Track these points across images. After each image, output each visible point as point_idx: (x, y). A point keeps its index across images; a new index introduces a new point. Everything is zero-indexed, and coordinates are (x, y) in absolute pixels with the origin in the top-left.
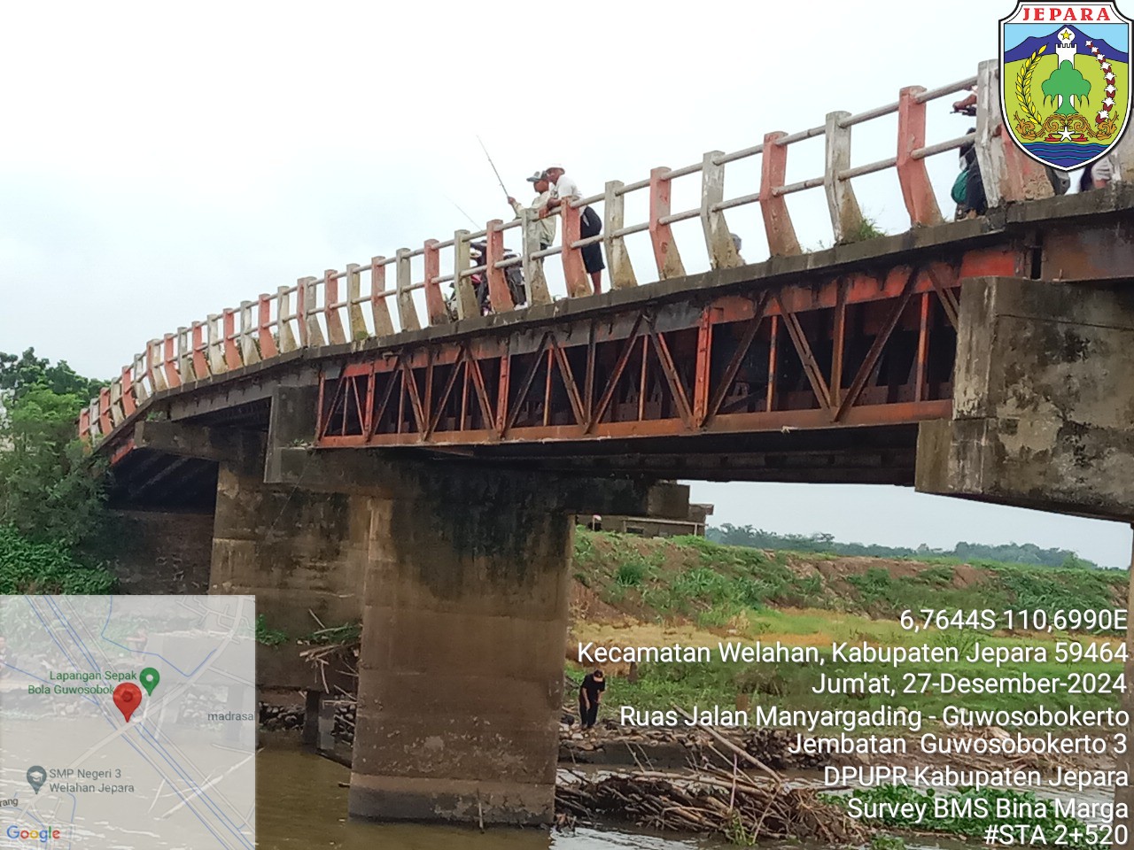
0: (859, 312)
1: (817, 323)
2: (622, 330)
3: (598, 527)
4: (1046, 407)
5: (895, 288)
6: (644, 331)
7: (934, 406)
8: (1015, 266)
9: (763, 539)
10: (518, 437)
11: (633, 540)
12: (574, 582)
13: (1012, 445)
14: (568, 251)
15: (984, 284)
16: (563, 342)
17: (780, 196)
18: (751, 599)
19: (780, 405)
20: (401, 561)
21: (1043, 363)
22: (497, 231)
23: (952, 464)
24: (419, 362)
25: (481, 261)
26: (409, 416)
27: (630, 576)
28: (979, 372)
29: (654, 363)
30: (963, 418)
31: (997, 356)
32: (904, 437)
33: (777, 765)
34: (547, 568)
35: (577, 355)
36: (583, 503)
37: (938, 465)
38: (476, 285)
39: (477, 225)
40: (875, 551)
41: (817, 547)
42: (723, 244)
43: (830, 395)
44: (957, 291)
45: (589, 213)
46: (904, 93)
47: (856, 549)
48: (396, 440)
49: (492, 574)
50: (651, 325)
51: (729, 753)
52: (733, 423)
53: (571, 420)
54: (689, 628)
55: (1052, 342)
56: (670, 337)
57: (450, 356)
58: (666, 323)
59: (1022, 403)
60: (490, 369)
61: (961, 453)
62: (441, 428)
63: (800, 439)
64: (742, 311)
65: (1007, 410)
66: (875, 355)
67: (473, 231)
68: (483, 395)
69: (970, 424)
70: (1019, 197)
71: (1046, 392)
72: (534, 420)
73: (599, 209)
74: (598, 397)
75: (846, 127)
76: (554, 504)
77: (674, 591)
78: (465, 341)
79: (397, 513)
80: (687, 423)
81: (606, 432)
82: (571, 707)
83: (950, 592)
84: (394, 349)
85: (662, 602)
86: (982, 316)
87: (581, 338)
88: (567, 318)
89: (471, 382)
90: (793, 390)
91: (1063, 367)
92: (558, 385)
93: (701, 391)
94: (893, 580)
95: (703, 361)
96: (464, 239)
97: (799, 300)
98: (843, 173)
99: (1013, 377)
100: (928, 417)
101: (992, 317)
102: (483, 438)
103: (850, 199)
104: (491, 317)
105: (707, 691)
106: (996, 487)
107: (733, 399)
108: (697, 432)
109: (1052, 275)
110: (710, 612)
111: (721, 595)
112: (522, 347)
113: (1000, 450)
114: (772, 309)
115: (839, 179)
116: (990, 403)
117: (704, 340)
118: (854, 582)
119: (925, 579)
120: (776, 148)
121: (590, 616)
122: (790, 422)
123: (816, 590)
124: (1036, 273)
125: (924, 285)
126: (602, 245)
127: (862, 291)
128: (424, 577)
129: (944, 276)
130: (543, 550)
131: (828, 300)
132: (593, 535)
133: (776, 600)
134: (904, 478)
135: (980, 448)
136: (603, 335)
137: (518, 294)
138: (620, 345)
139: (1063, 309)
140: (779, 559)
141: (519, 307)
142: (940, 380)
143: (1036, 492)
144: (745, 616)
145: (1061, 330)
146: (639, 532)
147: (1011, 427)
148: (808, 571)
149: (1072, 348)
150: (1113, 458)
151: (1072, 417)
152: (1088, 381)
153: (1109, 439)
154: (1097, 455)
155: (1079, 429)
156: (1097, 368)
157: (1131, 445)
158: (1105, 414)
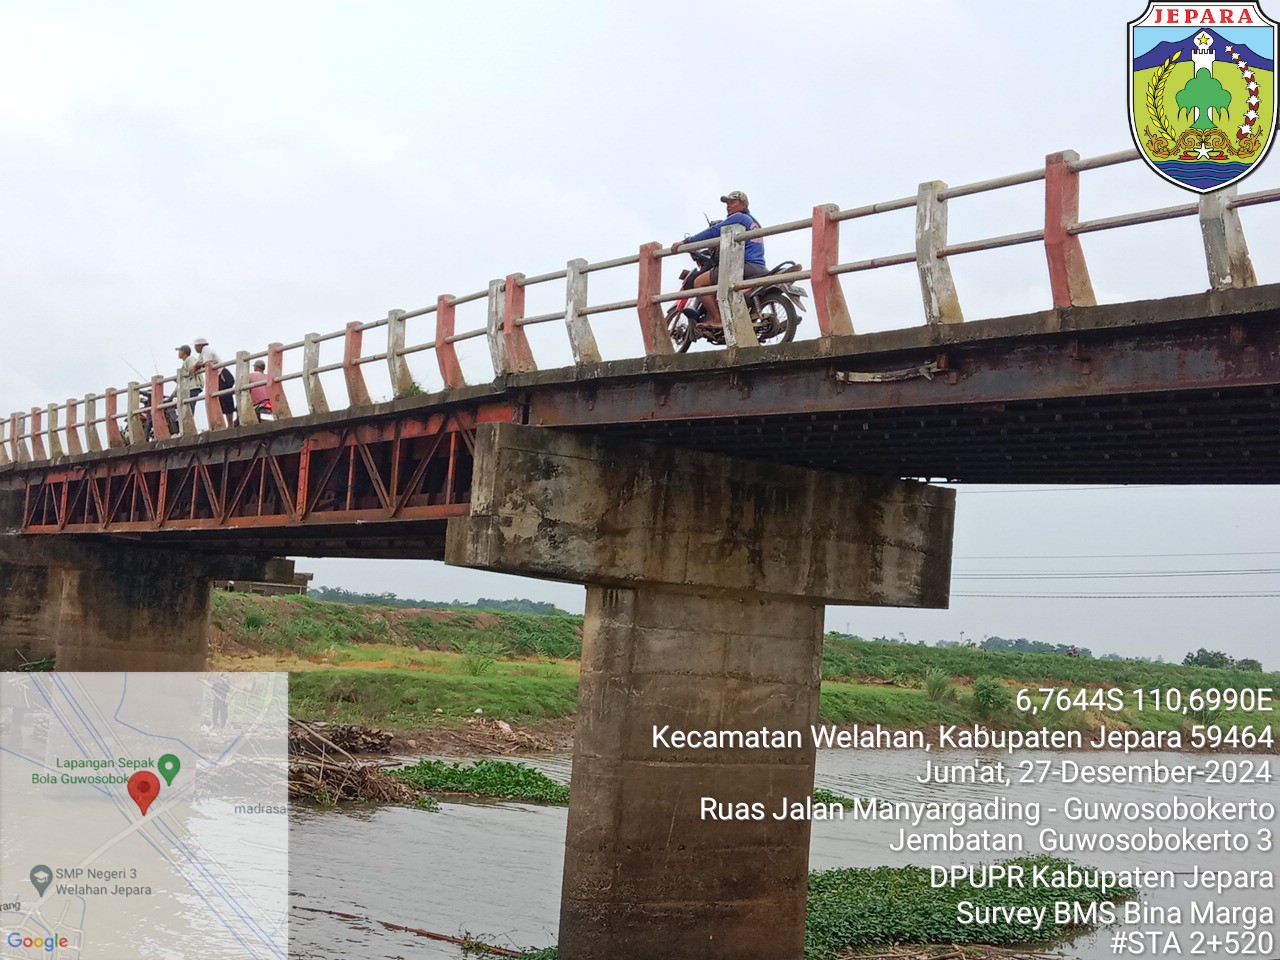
0: (410, 444)
1: (382, 451)
2: (247, 454)
3: (232, 589)
4: (531, 509)
5: (433, 428)
6: (263, 455)
7: (459, 508)
8: (511, 415)
9: (348, 597)
10: (173, 526)
11: (256, 597)
12: (212, 627)
13: (509, 533)
14: (211, 398)
15: (491, 428)
16: (206, 461)
17: (357, 365)
18: (338, 637)
19: (356, 506)
20: (86, 614)
21: (530, 480)
22: (159, 383)
23: (469, 546)
24: (101, 473)
25: (147, 404)
26: (93, 511)
27: (254, 622)
28: (488, 485)
29: (270, 477)
30: (477, 516)
31: (499, 475)
32: (438, 528)
33: (353, 750)
34: (192, 617)
35: (216, 471)
36: (220, 573)
37: (460, 547)
38: (144, 420)
39: (145, 378)
40: (424, 604)
41: (384, 603)
42: (316, 396)
43: (390, 500)
44: (474, 431)
45: (226, 373)
46: (441, 299)
47: (411, 603)
48: (83, 528)
49: (153, 622)
50: (268, 450)
51: (319, 743)
52: (323, 518)
53: (210, 516)
54: (294, 658)
55: (535, 466)
56: (282, 459)
57: (123, 470)
58: (277, 450)
59: (515, 506)
60: (153, 479)
61: (476, 539)
62: (116, 520)
63: (370, 529)
64: (330, 442)
65: (506, 511)
66: (419, 475)
67: (142, 383)
68: (147, 497)
69: (481, 520)
70: (515, 370)
71: (531, 499)
72: (184, 515)
73: (232, 370)
74: (229, 500)
75: (402, 320)
76: (198, 574)
77: (283, 632)
78: (135, 459)
79: (83, 579)
80: (292, 518)
81: (235, 524)
83: (474, 631)
84: (83, 464)
85: (275, 640)
86: (490, 447)
87: (218, 458)
88: (209, 445)
89: (139, 488)
90: (365, 495)
91: (542, 483)
92: (202, 491)
93: (302, 495)
94: (435, 624)
95: (303, 475)
96: (135, 388)
97: (369, 436)
98: (400, 350)
99: (510, 489)
100: (453, 515)
101: (496, 448)
102: (147, 527)
103: (404, 367)
104: (154, 443)
105: (306, 701)
106: (498, 562)
107: (322, 503)
108: (298, 523)
109: (535, 422)
110: (309, 647)
111: (317, 635)
112: (175, 464)
113: (501, 537)
114: (351, 441)
115: (397, 354)
116: (495, 505)
117: (304, 461)
118: (409, 625)
119: (456, 623)
120: (355, 333)
121: (225, 651)
122: (362, 518)
123: (383, 631)
124: (525, 421)
125: (453, 427)
126: (234, 396)
127: (412, 430)
128: (102, 626)
129: (466, 421)
130: (190, 605)
131: (389, 436)
132: (228, 595)
133: (355, 638)
134: (438, 555)
135: (487, 535)
136: (233, 457)
137: (173, 427)
138: (246, 464)
139: (543, 445)
140: (359, 611)
141: (174, 436)
142: (462, 491)
143: (523, 564)
144: (334, 649)
145: (541, 458)
146: (260, 592)
147: (508, 522)
148: (378, 618)
149: (549, 471)
150: (575, 543)
151: (548, 516)
152: (559, 493)
153: (572, 530)
154: (565, 541)
155: (554, 524)
156: (565, 483)
157: (585, 533)
158: (569, 514)
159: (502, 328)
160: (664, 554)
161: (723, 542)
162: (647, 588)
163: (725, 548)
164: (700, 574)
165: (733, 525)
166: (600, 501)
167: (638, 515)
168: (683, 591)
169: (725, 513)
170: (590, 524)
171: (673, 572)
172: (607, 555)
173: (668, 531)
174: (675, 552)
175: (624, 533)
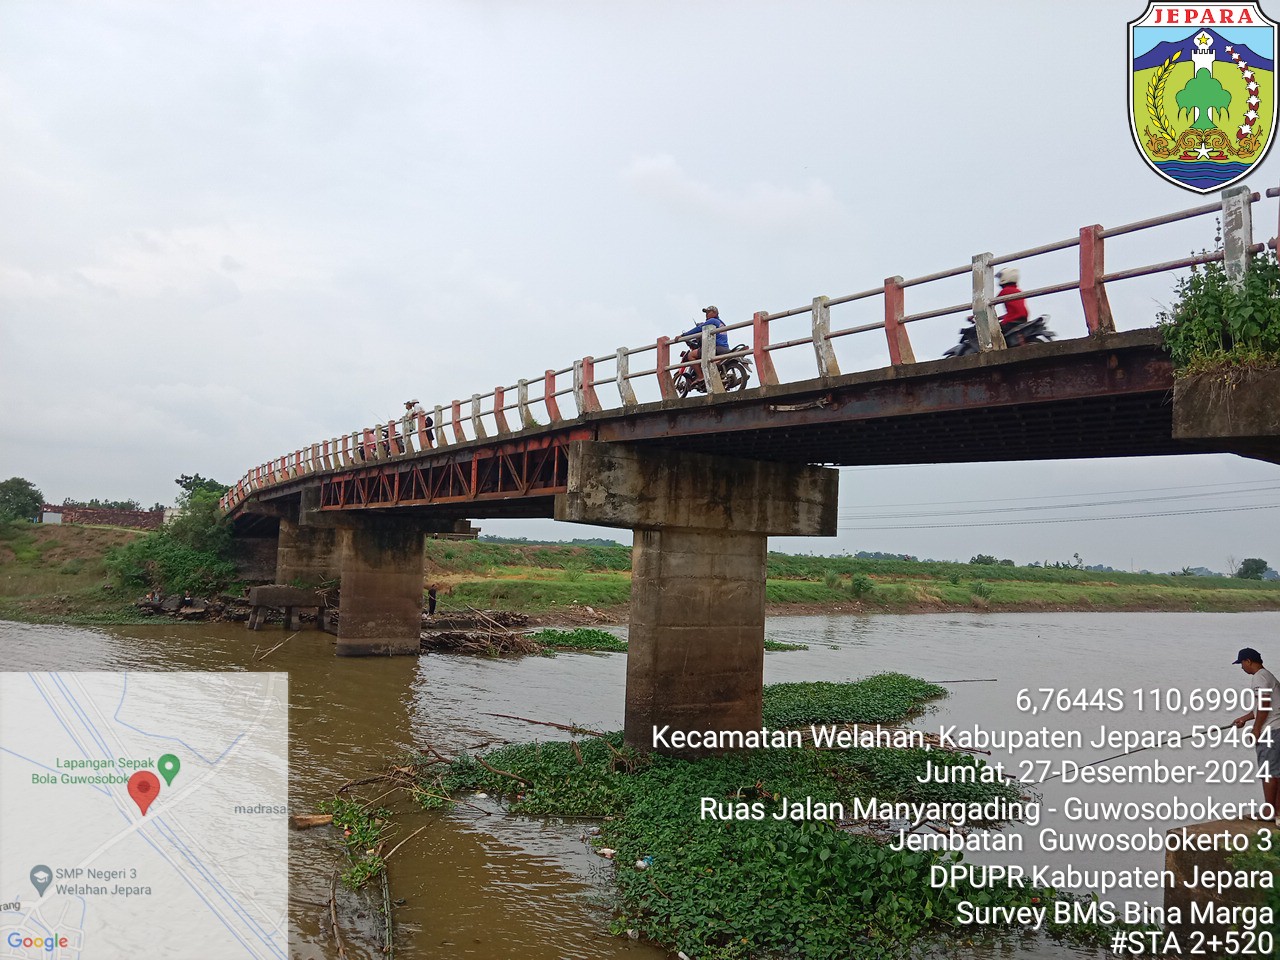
0: (532, 454)
1: (517, 459)
2: (443, 462)
3: (436, 538)
4: (601, 488)
5: (545, 445)
6: (451, 462)
7: (561, 488)
8: (589, 436)
9: (500, 540)
10: (402, 504)
11: (450, 542)
12: (426, 560)
13: (589, 502)
14: (421, 432)
15: (578, 443)
16: (419, 467)
17: (502, 411)
18: (496, 562)
19: (503, 490)
20: (357, 554)
21: (600, 472)
22: (393, 425)
23: (567, 510)
24: (362, 476)
25: (386, 436)
26: (359, 497)
27: (449, 556)
28: (577, 475)
29: (455, 475)
30: (571, 492)
31: (583, 469)
32: (550, 499)
33: (506, 625)
34: (415, 554)
35: (425, 472)
36: (430, 529)
37: (563, 510)
38: (385, 446)
39: (385, 422)
40: (543, 543)
41: (522, 542)
42: (480, 429)
43: (522, 486)
44: (568, 446)
46: (547, 372)
47: (536, 543)
48: (354, 507)
49: (394, 557)
50: (454, 460)
51: (488, 622)
52: (485, 497)
53: (423, 497)
54: (472, 575)
55: (603, 464)
56: (461, 465)
57: (375, 473)
58: (459, 459)
59: (592, 487)
60: (391, 478)
61: (570, 507)
62: (371, 501)
63: (511, 502)
64: (488, 454)
65: (587, 489)
66: (539, 470)
67: (383, 425)
68: (388, 488)
69: (574, 495)
70: (590, 411)
71: (601, 483)
72: (409, 497)
73: (432, 416)
74: (434, 488)
75: (526, 385)
76: (418, 530)
77: (466, 561)
78: (380, 467)
79: (354, 535)
80: (468, 497)
81: (437, 502)
82: (427, 607)
83: (570, 557)
84: (352, 471)
85: (462, 566)
86: (577, 455)
87: (427, 466)
88: (421, 458)
89: (383, 484)
90: (509, 484)
91: (607, 473)
92: (418, 484)
93: (473, 485)
94: (549, 553)
95: (474, 473)
96: (380, 428)
97: (510, 450)
98: (525, 402)
99: (589, 477)
100: (558, 493)
101: (581, 454)
102: (388, 505)
103: (527, 410)
104: (391, 458)
105: (480, 598)
106: (584, 518)
107: (486, 487)
108: (472, 500)
109: (602, 439)
110: (480, 568)
111: (485, 562)
112: (403, 469)
113: (585, 504)
114: (500, 454)
115: (524, 404)
116: (581, 486)
117: (474, 465)
118: (534, 555)
119: (561, 553)
120: (500, 393)
121: (434, 572)
122: (508, 496)
123: (520, 558)
124: (596, 439)
125: (556, 444)
127: (533, 446)
128: (366, 560)
129: (563, 440)
130: (414, 547)
131: (521, 450)
132: (434, 541)
133: (505, 563)
134: (550, 515)
135: (577, 504)
136: (435, 464)
137: (401, 449)
138: (443, 467)
139: (606, 452)
140: (507, 548)
141: (402, 454)
142: (563, 480)
143: (598, 519)
144: (494, 570)
145: (606, 459)
146: (452, 539)
147: (589, 495)
148: (517, 551)
149: (610, 466)
150: (626, 506)
151: (611, 491)
152: (616, 478)
153: (624, 499)
154: (620, 505)
155: (614, 496)
156: (619, 473)
157: (632, 501)
158: (622, 490)
159: (581, 387)
160: (676, 510)
161: (708, 504)
162: (667, 530)
163: (710, 507)
164: (697, 521)
165: (714, 493)
166: (639, 483)
167: (661, 490)
168: (688, 531)
169: (709, 487)
170: (634, 495)
171: (682, 520)
172: (644, 513)
173: (678, 498)
174: (682, 510)
175: (654, 499)
